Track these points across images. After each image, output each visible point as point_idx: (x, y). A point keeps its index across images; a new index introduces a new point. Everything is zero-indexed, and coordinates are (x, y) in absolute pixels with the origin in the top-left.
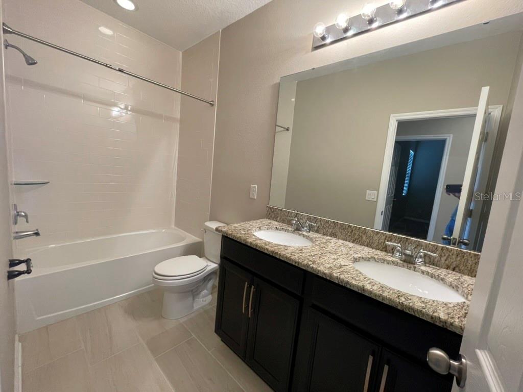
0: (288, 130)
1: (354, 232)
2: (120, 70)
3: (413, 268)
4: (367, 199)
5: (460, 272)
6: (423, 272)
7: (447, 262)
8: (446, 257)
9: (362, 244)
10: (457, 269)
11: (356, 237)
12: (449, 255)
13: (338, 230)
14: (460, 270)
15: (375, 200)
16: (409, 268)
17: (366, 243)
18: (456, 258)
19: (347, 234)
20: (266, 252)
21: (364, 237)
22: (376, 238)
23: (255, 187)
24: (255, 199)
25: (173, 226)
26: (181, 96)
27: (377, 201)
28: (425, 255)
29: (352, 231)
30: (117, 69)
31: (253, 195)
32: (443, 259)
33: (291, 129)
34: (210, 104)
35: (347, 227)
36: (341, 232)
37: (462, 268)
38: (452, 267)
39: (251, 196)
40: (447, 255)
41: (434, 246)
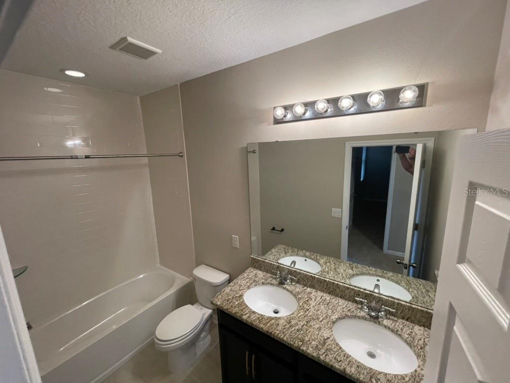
0: (255, 153)
1: (329, 285)
2: (87, 157)
3: (378, 323)
4: (333, 215)
5: (412, 322)
6: (386, 327)
7: (402, 314)
8: (400, 311)
9: (337, 296)
10: (409, 320)
11: (331, 289)
12: (403, 309)
13: (316, 283)
14: (411, 320)
15: (340, 216)
16: (376, 323)
17: (340, 295)
18: (408, 312)
19: (323, 287)
20: (261, 330)
21: (338, 290)
22: (347, 292)
23: (237, 238)
24: (238, 248)
25: (159, 265)
26: (148, 159)
27: (342, 218)
28: (386, 310)
29: (327, 285)
30: (84, 157)
31: (235, 244)
32: (399, 312)
33: (257, 151)
34: (180, 156)
35: (323, 281)
36: (319, 285)
37: (412, 318)
38: (406, 318)
39: (234, 246)
40: (401, 309)
41: (392, 301)
